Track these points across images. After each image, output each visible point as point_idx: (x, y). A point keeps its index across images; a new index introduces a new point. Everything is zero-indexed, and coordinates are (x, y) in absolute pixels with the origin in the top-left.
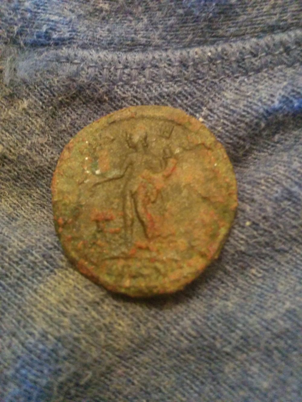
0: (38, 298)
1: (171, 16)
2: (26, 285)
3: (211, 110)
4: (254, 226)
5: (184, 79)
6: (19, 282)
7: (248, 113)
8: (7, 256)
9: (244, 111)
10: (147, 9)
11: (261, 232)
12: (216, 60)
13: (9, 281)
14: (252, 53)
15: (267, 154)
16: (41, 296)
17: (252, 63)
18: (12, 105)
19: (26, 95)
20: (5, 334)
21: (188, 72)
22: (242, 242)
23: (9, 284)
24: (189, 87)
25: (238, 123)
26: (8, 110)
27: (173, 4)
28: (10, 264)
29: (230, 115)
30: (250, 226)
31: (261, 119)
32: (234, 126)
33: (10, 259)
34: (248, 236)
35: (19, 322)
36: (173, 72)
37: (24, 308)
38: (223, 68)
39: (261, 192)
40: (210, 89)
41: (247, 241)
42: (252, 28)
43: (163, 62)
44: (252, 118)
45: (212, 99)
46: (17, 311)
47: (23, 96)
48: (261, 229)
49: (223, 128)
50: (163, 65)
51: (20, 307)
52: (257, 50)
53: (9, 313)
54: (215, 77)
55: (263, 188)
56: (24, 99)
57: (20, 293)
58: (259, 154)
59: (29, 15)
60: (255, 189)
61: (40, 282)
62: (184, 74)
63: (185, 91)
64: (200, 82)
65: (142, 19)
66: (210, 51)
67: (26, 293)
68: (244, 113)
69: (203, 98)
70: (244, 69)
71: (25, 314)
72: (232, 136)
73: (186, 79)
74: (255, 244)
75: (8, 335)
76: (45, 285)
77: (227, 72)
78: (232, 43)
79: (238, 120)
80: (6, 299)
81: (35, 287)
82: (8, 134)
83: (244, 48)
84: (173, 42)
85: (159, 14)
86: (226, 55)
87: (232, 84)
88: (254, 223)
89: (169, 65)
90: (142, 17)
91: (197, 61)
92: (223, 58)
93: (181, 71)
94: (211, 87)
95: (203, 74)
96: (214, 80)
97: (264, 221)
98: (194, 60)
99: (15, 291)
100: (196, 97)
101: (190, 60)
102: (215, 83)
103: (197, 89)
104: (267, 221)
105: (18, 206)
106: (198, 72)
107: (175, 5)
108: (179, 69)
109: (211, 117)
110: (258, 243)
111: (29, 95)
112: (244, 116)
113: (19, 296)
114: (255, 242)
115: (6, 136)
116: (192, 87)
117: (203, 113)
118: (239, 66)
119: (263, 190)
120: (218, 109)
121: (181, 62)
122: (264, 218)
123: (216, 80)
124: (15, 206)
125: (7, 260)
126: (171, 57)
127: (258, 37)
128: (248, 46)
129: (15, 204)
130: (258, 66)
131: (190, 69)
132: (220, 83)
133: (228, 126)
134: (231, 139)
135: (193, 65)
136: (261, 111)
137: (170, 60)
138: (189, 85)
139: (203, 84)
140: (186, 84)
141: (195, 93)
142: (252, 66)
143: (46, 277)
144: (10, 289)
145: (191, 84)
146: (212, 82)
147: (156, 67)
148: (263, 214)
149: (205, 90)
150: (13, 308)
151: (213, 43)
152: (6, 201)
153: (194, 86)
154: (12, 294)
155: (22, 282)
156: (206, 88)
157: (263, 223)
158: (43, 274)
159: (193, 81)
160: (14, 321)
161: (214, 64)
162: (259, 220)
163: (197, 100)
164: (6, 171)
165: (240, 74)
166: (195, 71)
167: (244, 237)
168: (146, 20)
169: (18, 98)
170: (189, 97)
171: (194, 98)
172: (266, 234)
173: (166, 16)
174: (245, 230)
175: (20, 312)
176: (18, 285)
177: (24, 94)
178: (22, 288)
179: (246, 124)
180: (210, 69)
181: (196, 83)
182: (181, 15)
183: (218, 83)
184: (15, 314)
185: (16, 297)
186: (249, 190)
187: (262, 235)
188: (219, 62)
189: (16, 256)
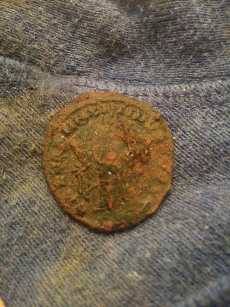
0: (44, 276)
1: (161, 63)
2: (38, 264)
3: (184, 132)
4: (211, 230)
5: (165, 106)
6: (34, 261)
7: (212, 141)
8: (29, 240)
9: (210, 139)
10: (145, 57)
11: (216, 236)
12: (190, 94)
13: (27, 259)
14: (216, 91)
15: (225, 177)
16: (46, 276)
17: (216, 98)
18: (43, 113)
19: (53, 107)
20: (19, 298)
21: (168, 101)
22: (200, 242)
23: (26, 261)
24: (168, 112)
25: (205, 146)
26: (40, 117)
27: (162, 55)
28: (29, 246)
29: (199, 139)
30: (207, 230)
31: (221, 147)
32: (201, 148)
33: (30, 243)
34: (205, 238)
35: (29, 291)
36: (158, 100)
37: (34, 282)
38: (195, 100)
39: (219, 205)
40: (184, 115)
41: (203, 242)
42: (219, 73)
43: (151, 92)
44: (215, 145)
45: (185, 122)
46: (28, 283)
47: (52, 107)
48: (216, 234)
49: (193, 148)
50: (151, 95)
51: (31, 281)
52: (221, 89)
53: (23, 283)
54: (188, 107)
55: (221, 202)
56: (52, 109)
57: (32, 270)
58: (219, 175)
59: (62, 53)
60: (215, 203)
61: (48, 265)
62: (166, 102)
63: (166, 114)
64: (177, 109)
65: (140, 63)
66: (186, 88)
67: (37, 271)
68: (209, 141)
69: (178, 121)
70: (210, 102)
71: (33, 286)
72: (199, 155)
73: (166, 106)
74: (210, 246)
75: (20, 300)
76: (50, 268)
77: (197, 103)
78: (203, 83)
79: (205, 144)
80: (23, 272)
81: (44, 268)
82: (38, 135)
83: (211, 87)
84: (160, 80)
85: (152, 61)
86: (197, 91)
87: (201, 113)
88: (211, 228)
89: (156, 95)
90: (140, 62)
91: (175, 94)
92: (194, 93)
93: (164, 100)
94: (184, 113)
95: (179, 103)
96: (187, 108)
97: (219, 228)
98: (173, 93)
99: (30, 267)
100: (174, 120)
101: (170, 93)
102: (188, 111)
103: (174, 114)
104: (222, 228)
105: (38, 189)
106: (176, 101)
107: (164, 56)
108: (162, 98)
109: (184, 137)
110: (213, 245)
111: (55, 106)
112: (209, 142)
113: (32, 272)
114: (210, 244)
115: (37, 136)
116: (171, 112)
117: (178, 133)
118: (207, 100)
119: (221, 204)
120: (190, 132)
121: (164, 94)
122: (220, 225)
123: (189, 109)
124: (35, 189)
125: (28, 243)
126: (158, 90)
127: (223, 79)
128: (214, 86)
129: (35, 187)
130: (220, 101)
131: (170, 99)
132: (192, 111)
133: (197, 146)
134: (198, 156)
135: (172, 96)
136: (222, 141)
137: (156, 92)
138: (169, 111)
139: (179, 111)
140: (166, 110)
141: (172, 117)
142: (216, 101)
143: (52, 262)
144: (26, 264)
145: (171, 110)
146: (186, 110)
147: (146, 95)
148: (219, 222)
149: (180, 115)
150: (26, 279)
151: (188, 82)
152: (29, 185)
153: (173, 112)
154: (27, 269)
155: (36, 261)
156: (181, 114)
157: (218, 230)
158: (51, 259)
159: (172, 108)
160: (25, 290)
161: (188, 97)
162: (215, 226)
163: (174, 122)
164: (33, 162)
165: (207, 106)
166: (173, 101)
167: (202, 238)
168: (143, 65)
169: (48, 108)
170: (169, 119)
171: (172, 121)
172: (220, 239)
173: (157, 63)
174: (203, 232)
175: (31, 284)
176: (32, 263)
177: (52, 106)
178: (35, 266)
179: (211, 148)
180: (185, 101)
181: (174, 109)
182: (168, 63)
183: (190, 111)
184: (27, 284)
185: (29, 272)
186: (210, 202)
187: (216, 239)
188: (191, 96)
189: (35, 241)
